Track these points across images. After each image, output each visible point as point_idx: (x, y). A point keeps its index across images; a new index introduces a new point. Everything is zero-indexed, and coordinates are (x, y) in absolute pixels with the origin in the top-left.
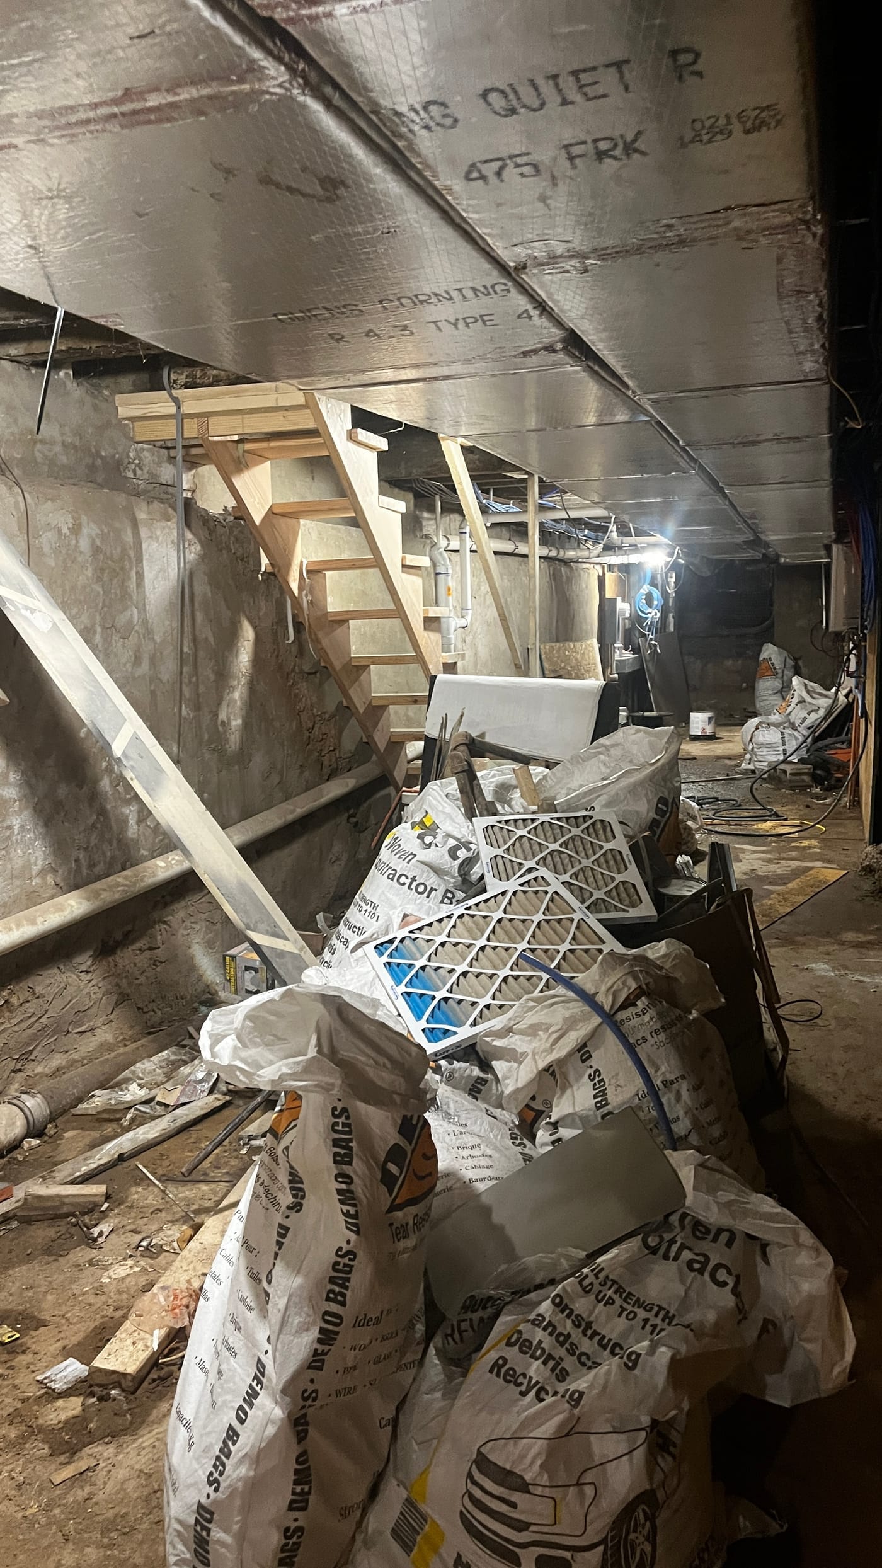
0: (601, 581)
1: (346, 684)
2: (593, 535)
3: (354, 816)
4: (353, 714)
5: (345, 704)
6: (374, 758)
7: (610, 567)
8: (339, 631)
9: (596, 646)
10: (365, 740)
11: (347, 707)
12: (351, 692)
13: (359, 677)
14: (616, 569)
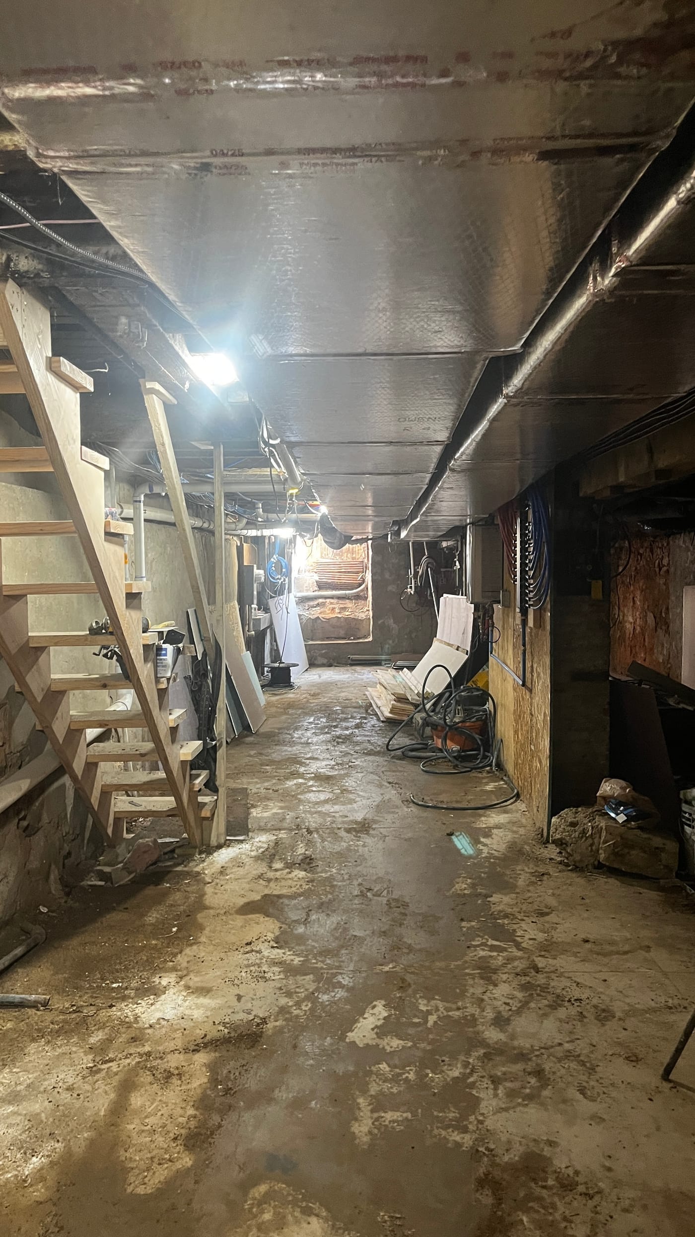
0: (240, 550)
1: (22, 669)
2: (241, 510)
3: (24, 818)
4: (25, 699)
5: (17, 689)
6: (48, 746)
7: (246, 537)
8: (15, 608)
9: (237, 607)
10: (39, 728)
11: (20, 693)
12: (28, 679)
13: (37, 659)
14: (249, 541)
